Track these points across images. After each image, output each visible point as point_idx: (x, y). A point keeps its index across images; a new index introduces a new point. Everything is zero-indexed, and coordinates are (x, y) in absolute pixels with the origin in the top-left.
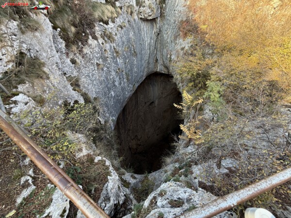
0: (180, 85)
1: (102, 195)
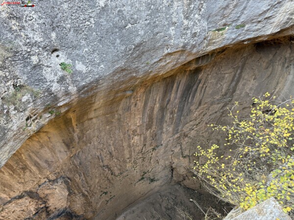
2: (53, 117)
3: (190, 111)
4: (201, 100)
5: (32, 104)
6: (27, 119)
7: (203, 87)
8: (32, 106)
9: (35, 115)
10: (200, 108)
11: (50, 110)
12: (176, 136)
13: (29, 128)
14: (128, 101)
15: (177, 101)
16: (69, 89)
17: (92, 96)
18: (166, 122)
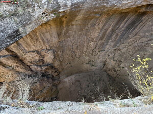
2: (55, 17)
3: (128, 37)
4: (138, 33)
5: (46, 6)
6: (43, 14)
7: (142, 25)
8: (46, 7)
9: (46, 13)
10: (135, 37)
11: (55, 12)
12: (114, 48)
13: (43, 19)
14: (95, 21)
15: (123, 29)
16: (67, 3)
17: (78, 11)
18: (112, 39)
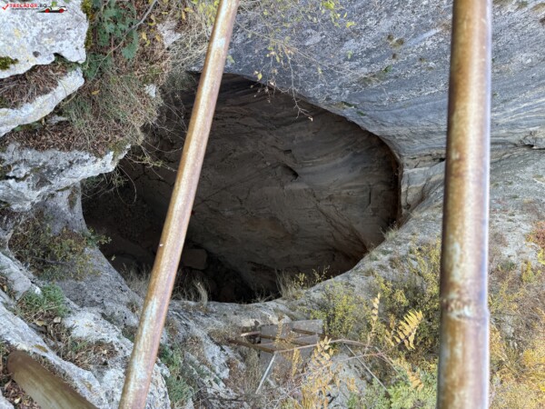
0: (384, 259)
1: (50, 153)
